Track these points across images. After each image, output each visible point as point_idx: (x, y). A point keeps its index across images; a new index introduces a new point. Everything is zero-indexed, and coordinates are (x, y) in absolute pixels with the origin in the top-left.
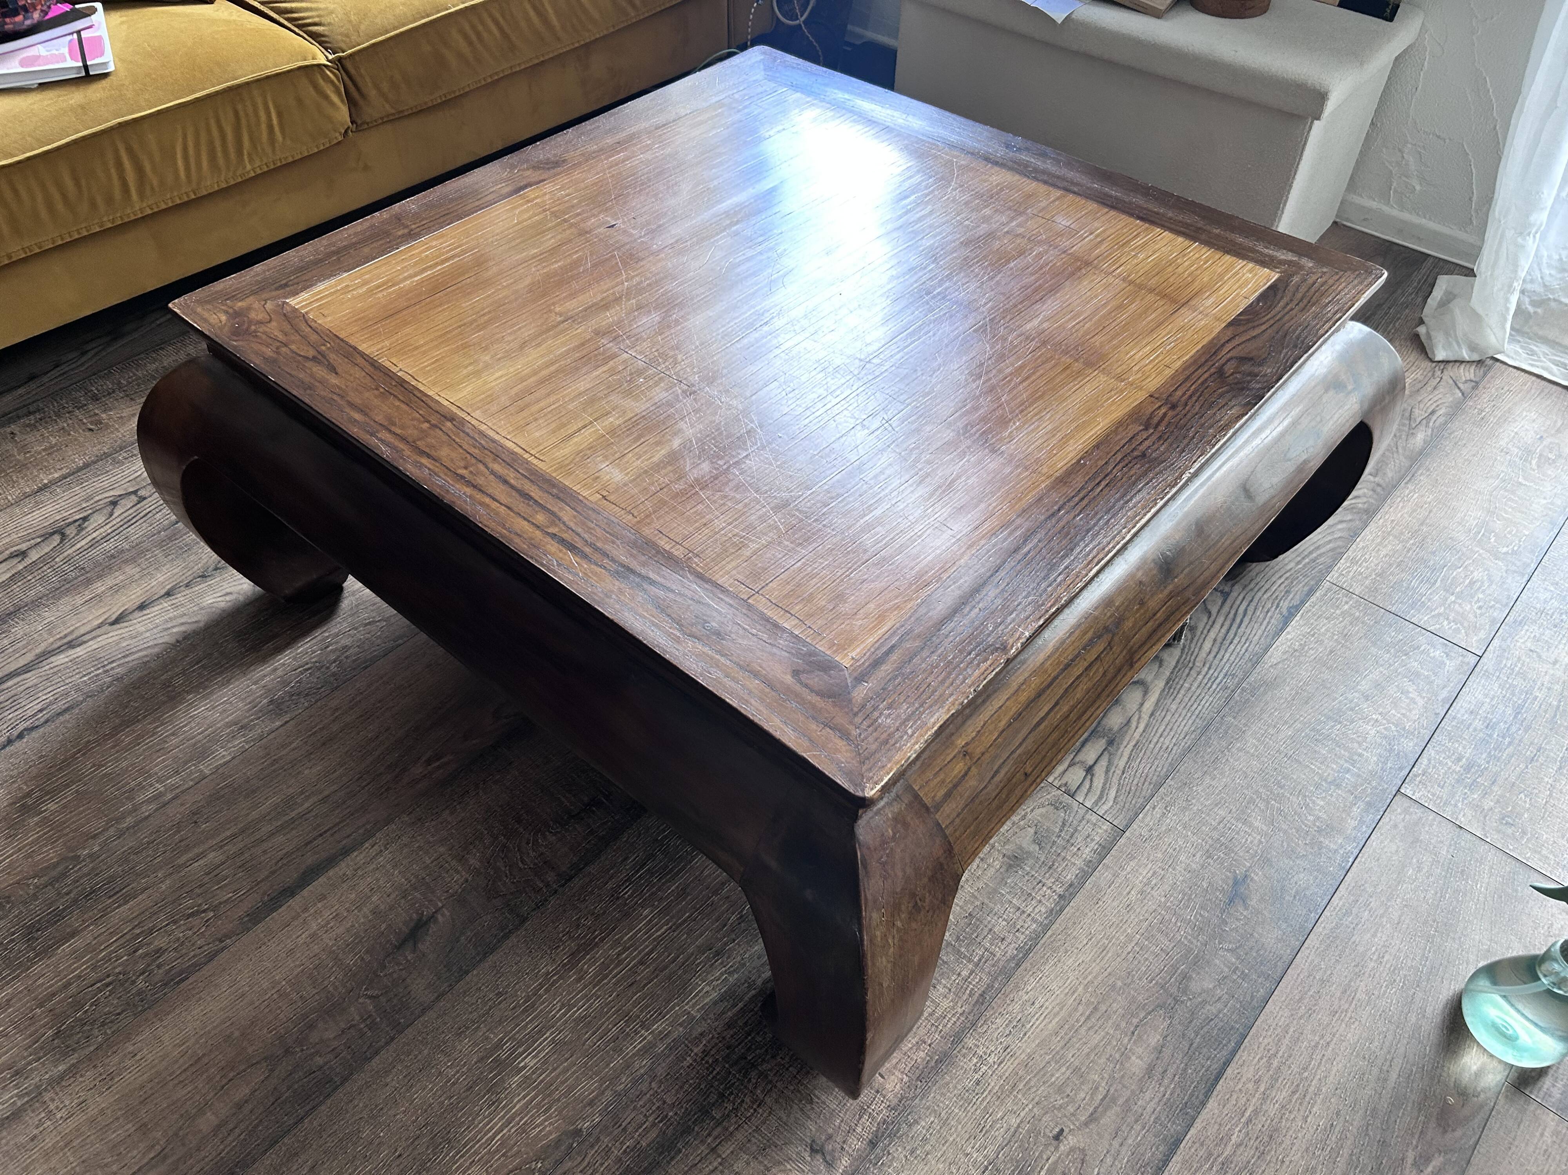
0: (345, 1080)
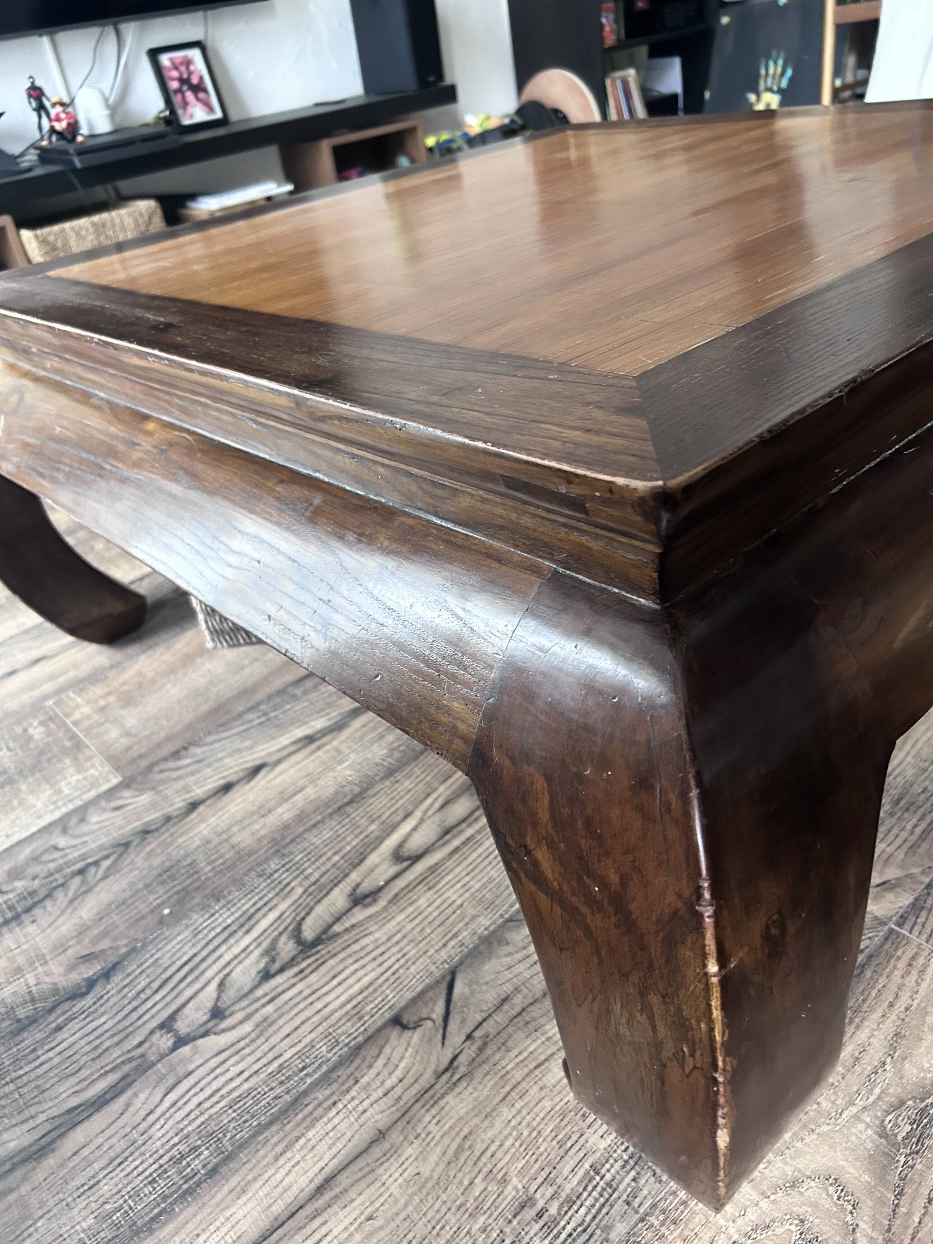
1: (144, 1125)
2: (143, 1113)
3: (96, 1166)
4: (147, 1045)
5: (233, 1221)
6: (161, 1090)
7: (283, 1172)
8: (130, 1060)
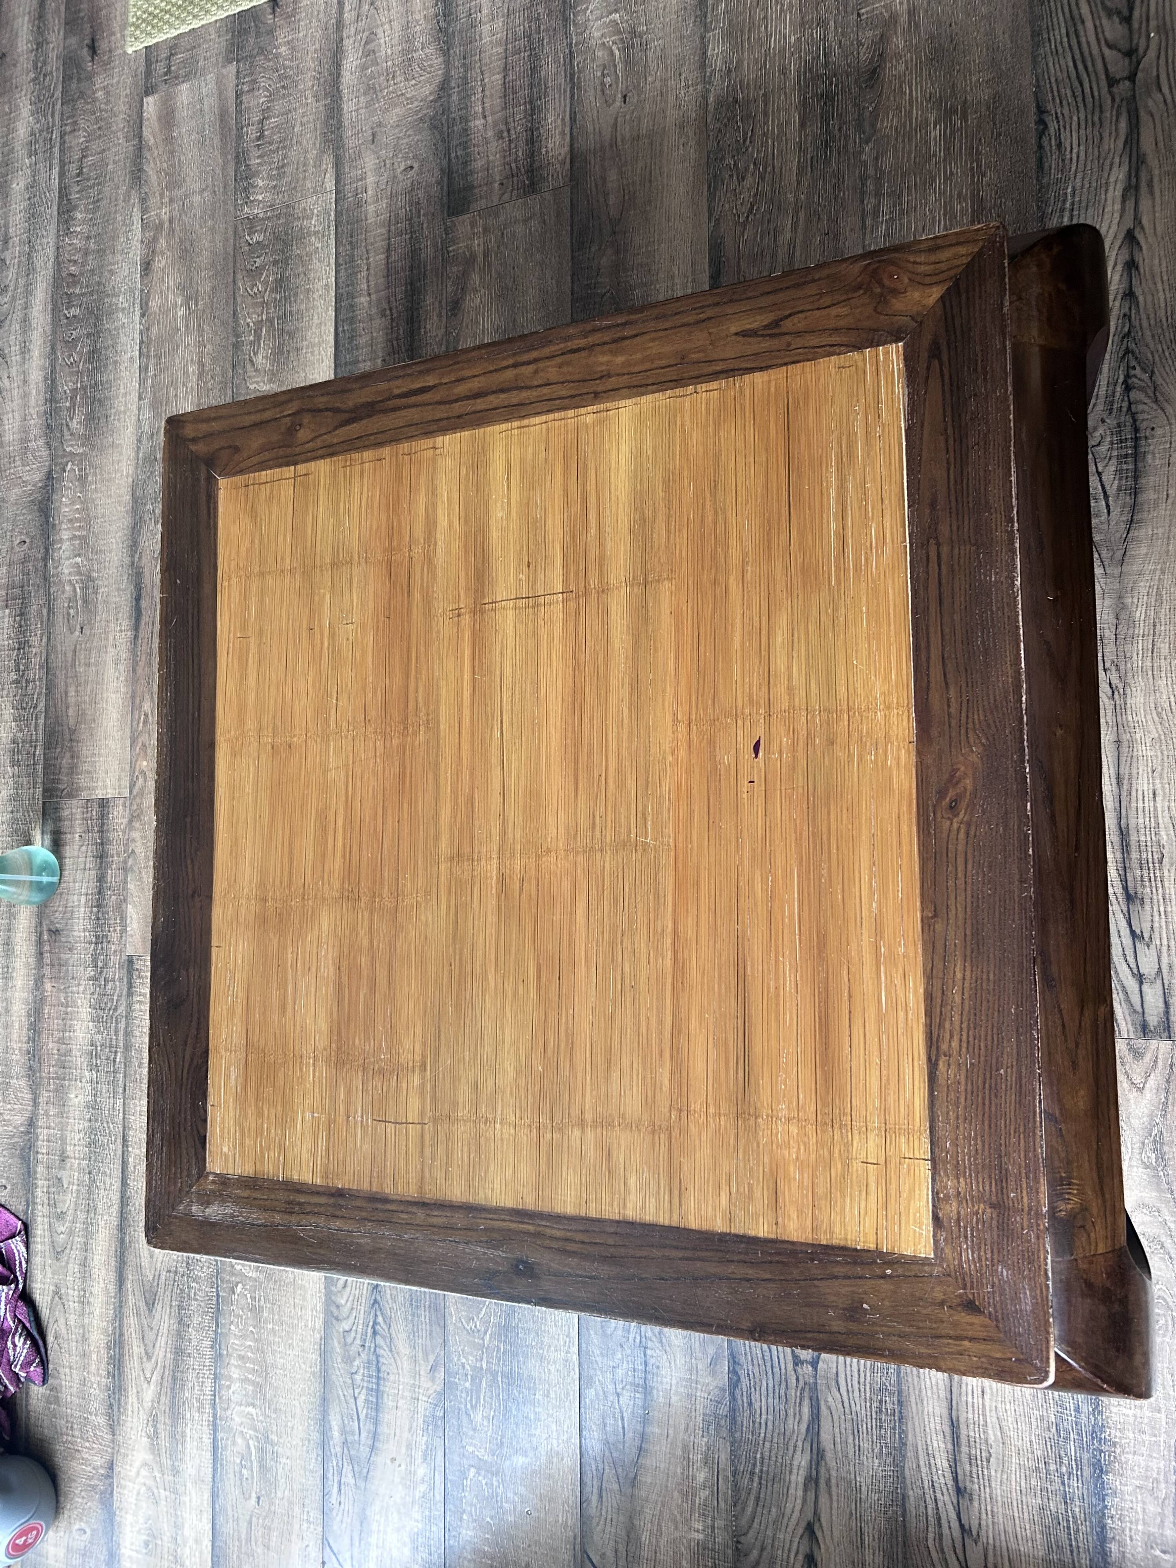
0: (573, 258)
1: (847, 1411)
2: (840, 1406)
3: (850, 1440)
4: (801, 1378)
5: (931, 1413)
6: (834, 1391)
7: (928, 1380)
8: (803, 1389)
